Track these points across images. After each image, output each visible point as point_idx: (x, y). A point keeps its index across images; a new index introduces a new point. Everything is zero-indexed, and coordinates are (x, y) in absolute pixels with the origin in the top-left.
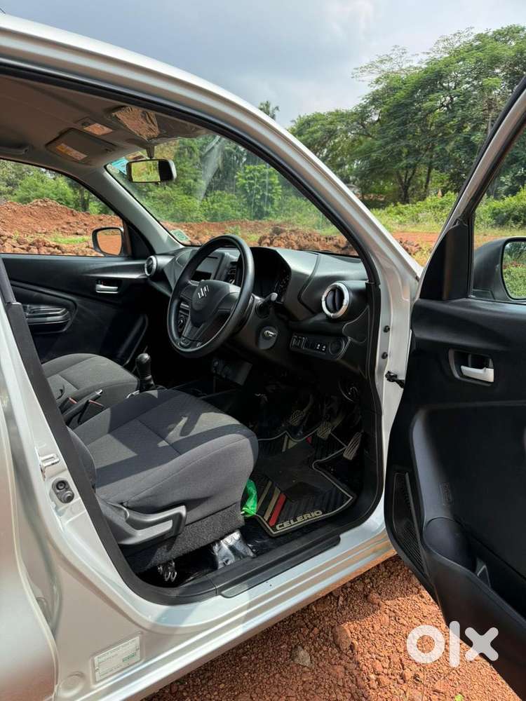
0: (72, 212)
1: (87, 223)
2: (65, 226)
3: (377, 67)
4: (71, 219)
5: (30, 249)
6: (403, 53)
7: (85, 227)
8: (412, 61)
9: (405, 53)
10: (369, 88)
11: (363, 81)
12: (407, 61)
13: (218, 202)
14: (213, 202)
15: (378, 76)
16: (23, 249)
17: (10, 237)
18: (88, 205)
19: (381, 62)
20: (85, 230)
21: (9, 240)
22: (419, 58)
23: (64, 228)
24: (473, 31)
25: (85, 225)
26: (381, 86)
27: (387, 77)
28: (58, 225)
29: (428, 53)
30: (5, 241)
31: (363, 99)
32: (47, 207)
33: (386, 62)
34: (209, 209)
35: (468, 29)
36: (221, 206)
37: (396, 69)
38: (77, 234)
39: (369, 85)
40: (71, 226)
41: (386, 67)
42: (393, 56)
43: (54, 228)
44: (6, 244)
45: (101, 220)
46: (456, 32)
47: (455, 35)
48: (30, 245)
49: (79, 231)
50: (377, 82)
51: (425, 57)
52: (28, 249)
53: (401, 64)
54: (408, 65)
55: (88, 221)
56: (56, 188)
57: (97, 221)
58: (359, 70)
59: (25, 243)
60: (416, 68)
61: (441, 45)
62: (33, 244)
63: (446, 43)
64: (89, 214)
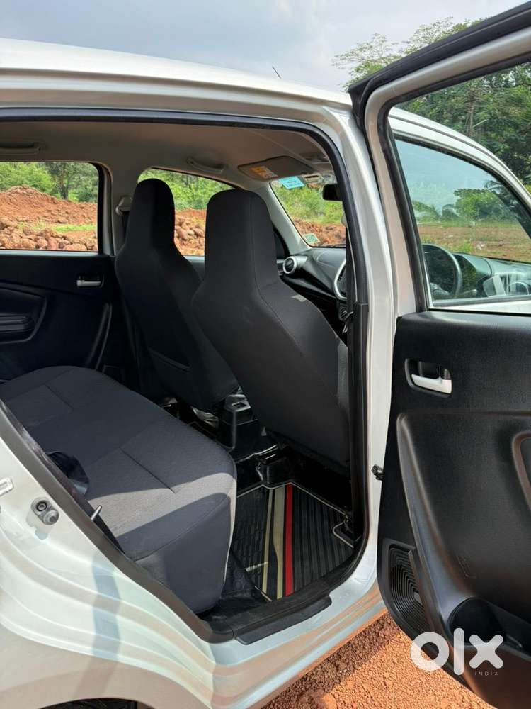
0: (52, 199)
1: (69, 211)
2: (46, 214)
3: (357, 55)
4: (53, 207)
5: (38, 239)
6: (383, 41)
7: (67, 215)
8: (392, 50)
9: (385, 41)
10: (350, 76)
11: (343, 68)
12: (387, 50)
13: (202, 189)
14: (196, 189)
15: (358, 65)
16: (30, 239)
17: (16, 228)
18: (67, 192)
19: (361, 50)
20: (67, 218)
21: (15, 231)
22: (399, 46)
23: (45, 217)
24: (451, 21)
25: (67, 213)
26: (362, 74)
27: (367, 65)
28: (39, 213)
29: (408, 43)
30: (12, 231)
31: (344, 87)
32: (27, 195)
33: (366, 50)
34: (192, 196)
35: (447, 19)
36: (205, 193)
37: (376, 57)
38: (59, 222)
39: (350, 73)
40: (52, 214)
41: (366, 55)
42: (373, 44)
43: (35, 217)
44: (13, 234)
45: (83, 208)
46: (435, 21)
47: (434, 25)
48: (38, 235)
49: (61, 219)
50: (358, 70)
51: (406, 46)
52: (36, 240)
53: (381, 53)
54: (388, 54)
55: (69, 209)
56: (30, 174)
57: (79, 210)
58: (339, 58)
59: (31, 233)
60: (396, 57)
61: (422, 34)
62: (41, 235)
63: (425, 33)
64: (70, 201)
